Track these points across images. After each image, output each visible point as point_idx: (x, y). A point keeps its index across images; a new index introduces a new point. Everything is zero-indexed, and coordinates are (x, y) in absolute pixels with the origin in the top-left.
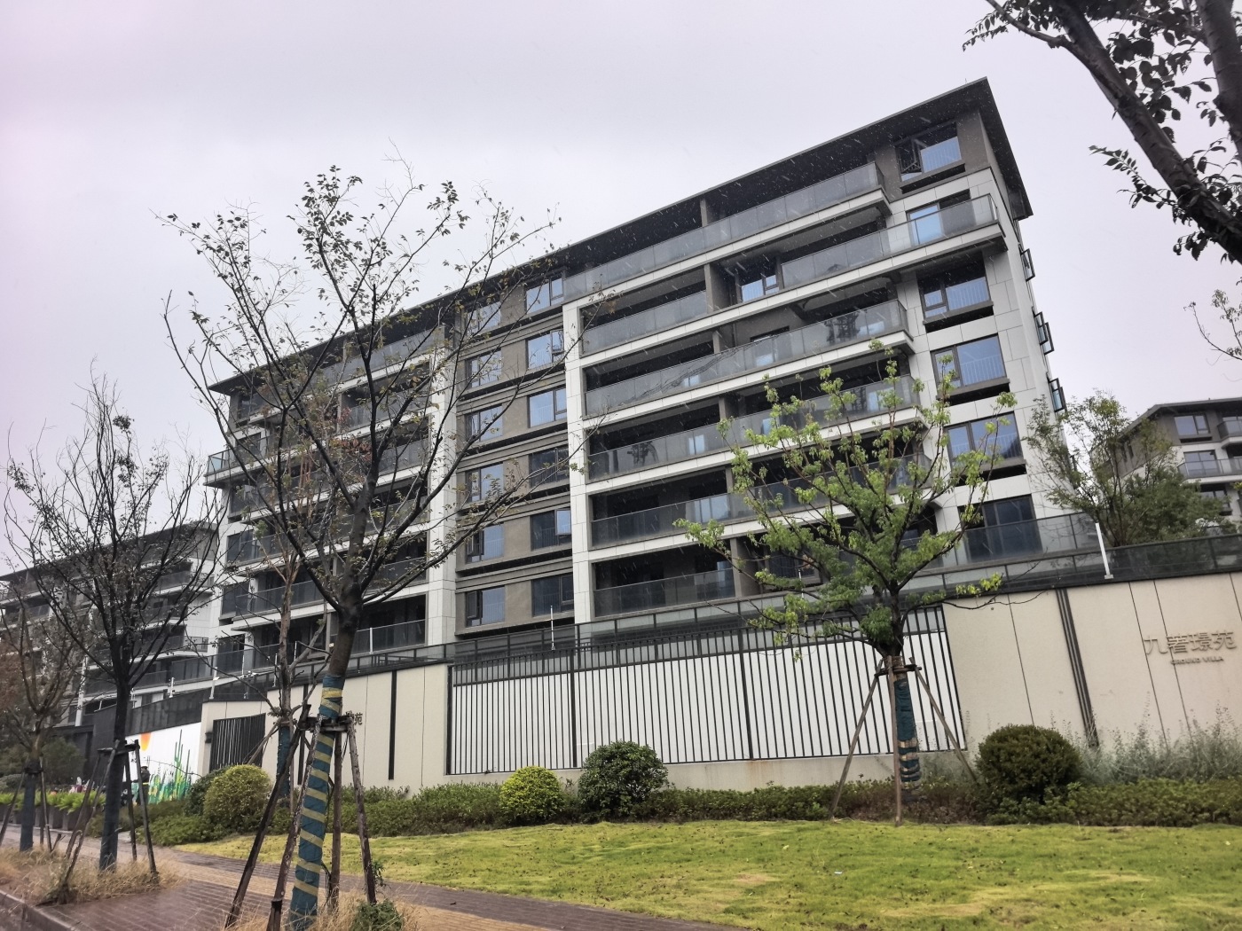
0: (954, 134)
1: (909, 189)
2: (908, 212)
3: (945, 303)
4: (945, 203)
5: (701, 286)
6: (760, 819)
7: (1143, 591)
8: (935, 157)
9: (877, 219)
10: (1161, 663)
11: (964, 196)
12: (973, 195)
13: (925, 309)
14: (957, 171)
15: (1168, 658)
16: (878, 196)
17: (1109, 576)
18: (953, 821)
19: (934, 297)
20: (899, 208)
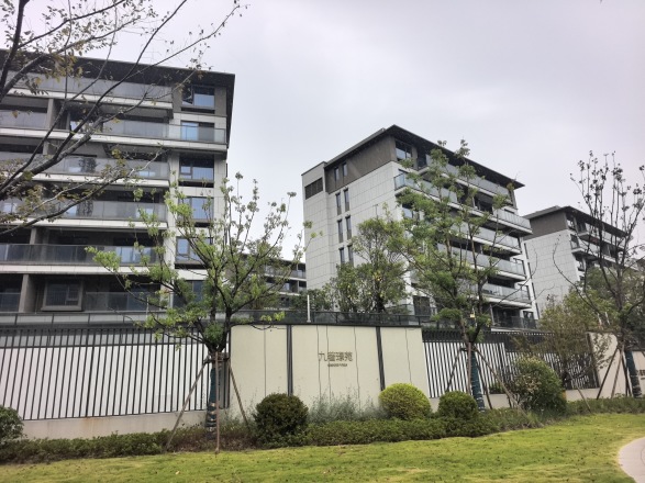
0: (212, 94)
1: (184, 110)
2: (182, 121)
3: (191, 174)
4: (201, 124)
5: (44, 110)
6: (111, 456)
7: (322, 329)
8: (201, 100)
9: (165, 118)
10: (324, 364)
11: (211, 125)
12: (216, 126)
13: (180, 173)
14: (210, 112)
15: (327, 363)
16: (169, 106)
17: (309, 321)
18: (243, 449)
19: (186, 169)
20: (178, 117)
